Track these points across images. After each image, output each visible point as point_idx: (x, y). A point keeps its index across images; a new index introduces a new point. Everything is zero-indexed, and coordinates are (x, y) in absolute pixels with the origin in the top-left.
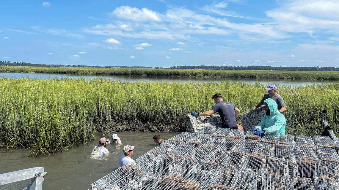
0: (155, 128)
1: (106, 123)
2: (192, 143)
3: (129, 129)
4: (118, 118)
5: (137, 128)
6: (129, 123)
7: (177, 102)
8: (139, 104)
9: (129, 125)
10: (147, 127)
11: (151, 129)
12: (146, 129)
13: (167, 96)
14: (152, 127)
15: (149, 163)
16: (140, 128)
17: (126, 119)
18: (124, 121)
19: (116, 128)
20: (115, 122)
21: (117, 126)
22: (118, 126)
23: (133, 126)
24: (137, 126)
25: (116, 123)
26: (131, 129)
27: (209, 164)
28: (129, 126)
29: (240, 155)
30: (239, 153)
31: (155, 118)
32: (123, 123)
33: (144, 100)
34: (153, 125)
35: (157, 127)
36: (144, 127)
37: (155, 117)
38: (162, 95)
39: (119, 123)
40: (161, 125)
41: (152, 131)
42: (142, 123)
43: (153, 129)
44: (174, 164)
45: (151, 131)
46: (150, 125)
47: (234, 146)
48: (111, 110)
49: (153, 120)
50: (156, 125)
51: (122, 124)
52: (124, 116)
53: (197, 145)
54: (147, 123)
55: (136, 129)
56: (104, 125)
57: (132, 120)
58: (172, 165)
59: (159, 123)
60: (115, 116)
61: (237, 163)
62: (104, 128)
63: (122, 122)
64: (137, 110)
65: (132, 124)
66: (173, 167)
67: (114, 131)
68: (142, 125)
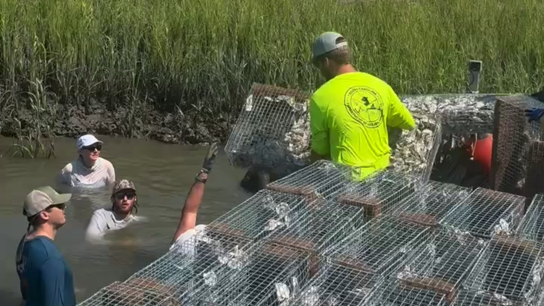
0: (203, 130)
1: (29, 107)
2: (354, 204)
3: (111, 129)
4: (73, 91)
5: (139, 128)
6: (111, 109)
7: (279, 42)
8: (146, 41)
9: (110, 114)
10: (174, 125)
11: (188, 133)
12: (171, 132)
13: (243, 17)
14: (191, 128)
15: (205, 275)
16: (150, 128)
17: (99, 94)
18: (94, 101)
19: (64, 124)
20: (62, 102)
21: (67, 117)
22: (73, 119)
23: (125, 121)
24: (139, 122)
25: (66, 108)
26: (118, 130)
27: (419, 286)
28: (109, 121)
29: (526, 257)
30: (521, 249)
31: (201, 96)
32: (91, 110)
33: (161, 29)
34: (195, 120)
35: (208, 127)
36: (163, 125)
37: (202, 93)
38: (225, 16)
39: (74, 108)
40: (222, 120)
41: (194, 141)
42: (156, 112)
43: (195, 133)
44: (295, 281)
45: (188, 139)
46: (185, 121)
47: (502, 220)
48: (48, 59)
49: (195, 102)
50: (204, 122)
51: (87, 113)
52: (92, 85)
53: (369, 212)
54: (174, 112)
55: (134, 132)
56: (24, 115)
57: (121, 100)
58: (289, 283)
59: (216, 114)
60: (61, 82)
61: (520, 287)
62: (24, 124)
63: (83, 105)
64: (139, 65)
65: (121, 112)
66: (291, 290)
67: (58, 134)
68: (155, 119)
